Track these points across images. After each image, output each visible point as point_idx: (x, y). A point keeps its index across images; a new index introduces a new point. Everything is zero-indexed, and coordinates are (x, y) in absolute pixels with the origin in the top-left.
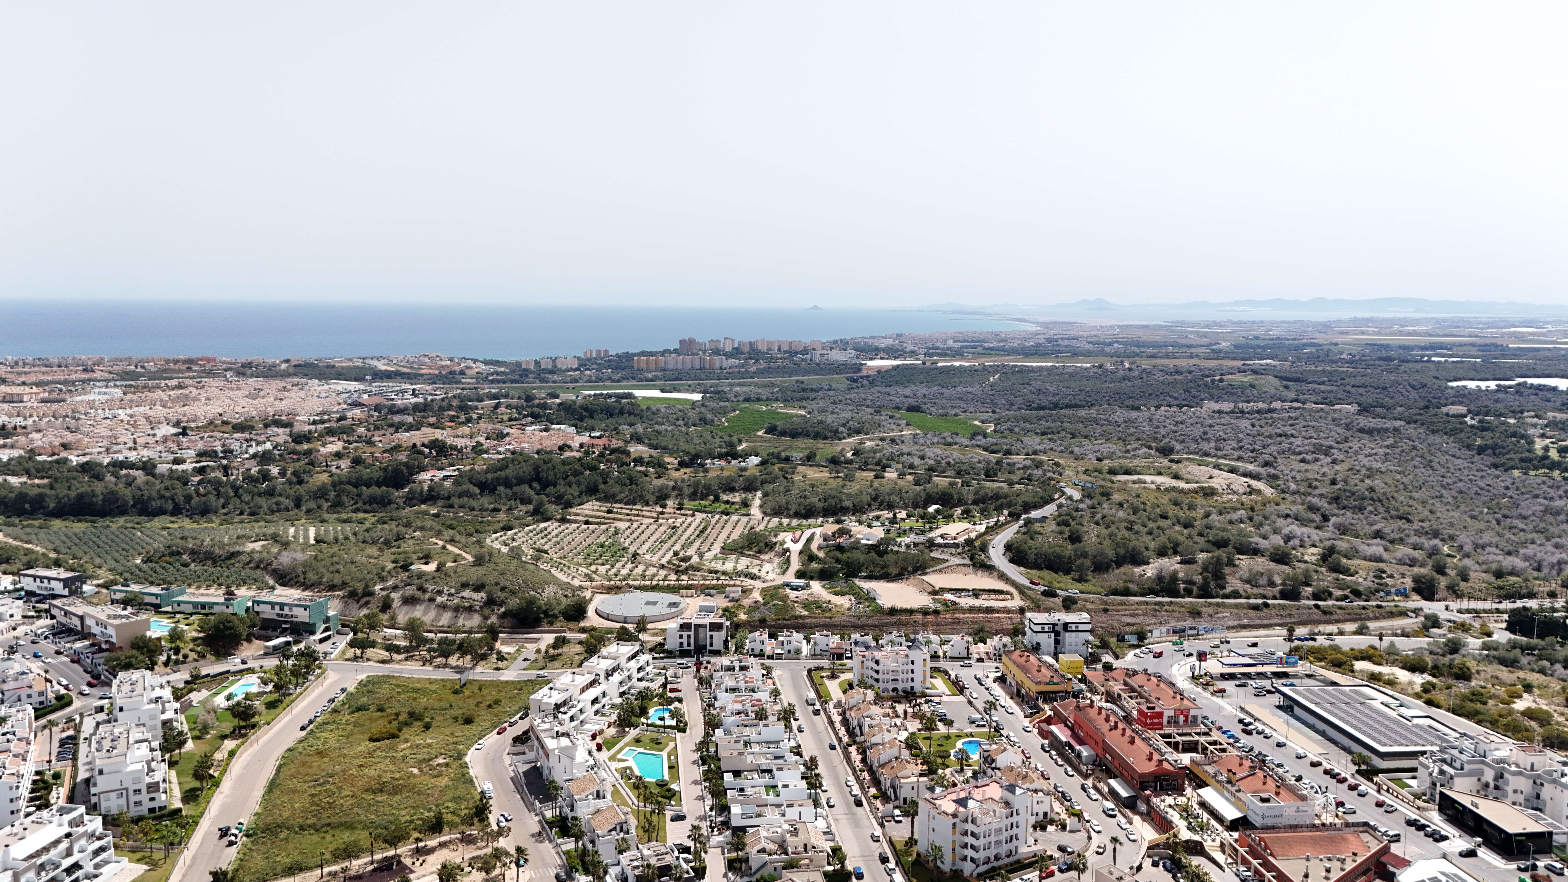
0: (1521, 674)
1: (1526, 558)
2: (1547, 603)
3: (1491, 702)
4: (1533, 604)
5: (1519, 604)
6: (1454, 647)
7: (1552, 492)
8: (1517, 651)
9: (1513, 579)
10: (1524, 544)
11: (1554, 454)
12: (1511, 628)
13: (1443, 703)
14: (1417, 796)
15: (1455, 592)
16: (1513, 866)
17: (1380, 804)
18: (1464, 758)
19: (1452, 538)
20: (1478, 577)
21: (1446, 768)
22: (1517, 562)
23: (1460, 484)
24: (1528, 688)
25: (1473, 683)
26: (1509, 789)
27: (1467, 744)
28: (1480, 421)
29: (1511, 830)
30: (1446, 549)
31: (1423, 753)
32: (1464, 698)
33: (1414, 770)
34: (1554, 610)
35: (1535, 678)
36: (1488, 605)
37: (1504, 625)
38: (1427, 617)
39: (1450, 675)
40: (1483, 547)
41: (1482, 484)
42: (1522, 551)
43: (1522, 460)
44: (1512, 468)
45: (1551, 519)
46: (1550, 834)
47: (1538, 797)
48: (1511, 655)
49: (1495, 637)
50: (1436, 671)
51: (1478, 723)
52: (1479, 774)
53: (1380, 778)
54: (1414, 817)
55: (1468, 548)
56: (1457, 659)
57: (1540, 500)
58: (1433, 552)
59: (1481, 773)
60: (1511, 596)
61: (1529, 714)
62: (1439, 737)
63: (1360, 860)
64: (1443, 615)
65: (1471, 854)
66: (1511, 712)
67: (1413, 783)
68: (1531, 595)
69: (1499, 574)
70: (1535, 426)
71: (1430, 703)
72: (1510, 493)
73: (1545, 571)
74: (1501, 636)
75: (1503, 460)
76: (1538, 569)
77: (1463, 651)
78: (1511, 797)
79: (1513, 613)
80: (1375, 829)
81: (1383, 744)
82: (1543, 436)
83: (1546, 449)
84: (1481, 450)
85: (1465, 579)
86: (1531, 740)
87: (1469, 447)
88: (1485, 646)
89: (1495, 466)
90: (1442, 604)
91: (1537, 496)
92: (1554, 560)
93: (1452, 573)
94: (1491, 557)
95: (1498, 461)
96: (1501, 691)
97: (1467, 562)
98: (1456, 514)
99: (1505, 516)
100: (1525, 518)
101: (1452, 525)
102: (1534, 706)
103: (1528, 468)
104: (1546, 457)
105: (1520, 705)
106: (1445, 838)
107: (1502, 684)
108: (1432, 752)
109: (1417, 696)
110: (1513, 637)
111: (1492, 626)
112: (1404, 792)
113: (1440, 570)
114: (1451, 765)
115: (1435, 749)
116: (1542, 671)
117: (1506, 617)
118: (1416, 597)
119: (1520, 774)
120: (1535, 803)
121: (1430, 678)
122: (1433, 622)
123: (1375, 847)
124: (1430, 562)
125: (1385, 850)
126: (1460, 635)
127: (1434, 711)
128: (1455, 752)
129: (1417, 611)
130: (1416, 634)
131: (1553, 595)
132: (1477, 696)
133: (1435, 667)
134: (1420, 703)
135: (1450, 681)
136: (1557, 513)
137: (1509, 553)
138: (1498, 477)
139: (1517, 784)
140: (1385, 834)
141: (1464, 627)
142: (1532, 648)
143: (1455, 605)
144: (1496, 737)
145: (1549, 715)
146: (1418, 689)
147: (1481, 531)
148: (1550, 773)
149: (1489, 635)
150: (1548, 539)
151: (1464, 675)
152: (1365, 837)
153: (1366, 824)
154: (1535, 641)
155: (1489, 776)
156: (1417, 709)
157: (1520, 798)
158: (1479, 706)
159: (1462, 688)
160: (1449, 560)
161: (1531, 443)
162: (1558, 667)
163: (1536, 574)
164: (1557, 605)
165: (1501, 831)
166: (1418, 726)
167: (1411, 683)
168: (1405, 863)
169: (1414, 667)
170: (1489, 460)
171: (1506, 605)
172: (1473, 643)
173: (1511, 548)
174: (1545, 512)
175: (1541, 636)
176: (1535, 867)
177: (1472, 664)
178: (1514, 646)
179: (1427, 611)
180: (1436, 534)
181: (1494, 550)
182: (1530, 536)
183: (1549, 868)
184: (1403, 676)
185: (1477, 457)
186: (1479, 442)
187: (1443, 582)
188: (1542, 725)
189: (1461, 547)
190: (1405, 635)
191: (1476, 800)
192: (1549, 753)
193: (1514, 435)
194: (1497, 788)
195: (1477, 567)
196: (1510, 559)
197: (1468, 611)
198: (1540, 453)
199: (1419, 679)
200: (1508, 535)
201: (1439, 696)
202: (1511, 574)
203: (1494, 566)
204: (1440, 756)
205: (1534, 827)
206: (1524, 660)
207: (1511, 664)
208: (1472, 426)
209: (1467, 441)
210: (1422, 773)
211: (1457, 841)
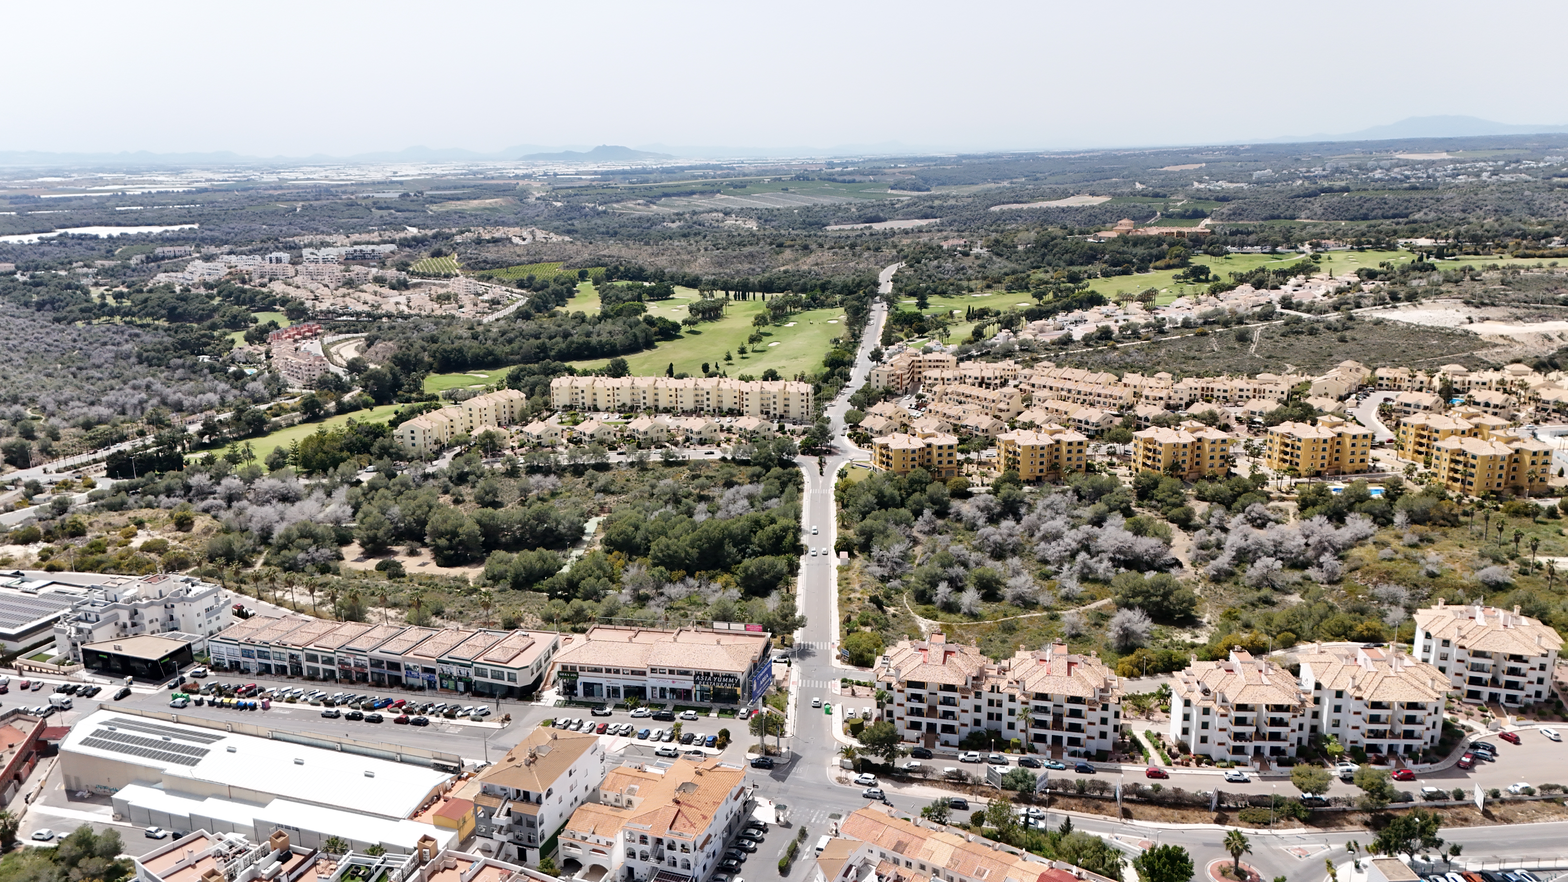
0: (131, 514)
1: (110, 405)
2: (139, 442)
3: (110, 549)
4: (126, 446)
5: (113, 449)
6: (62, 507)
7: (118, 338)
8: (123, 494)
9: (102, 427)
10: (104, 392)
11: (110, 301)
12: (111, 474)
13: (64, 565)
14: (61, 663)
15: (49, 453)
16: (165, 687)
17: (24, 687)
18: (97, 609)
19: (32, 400)
20: (68, 434)
21: (82, 625)
22: (102, 411)
23: (27, 344)
24: (140, 524)
25: (89, 536)
26: (146, 622)
27: (97, 595)
28: (32, 277)
29: (155, 657)
30: (29, 413)
31: (57, 620)
32: (84, 553)
33: (52, 639)
34: (146, 447)
35: (144, 514)
36: (85, 458)
37: (104, 473)
38: (27, 486)
39: (64, 536)
40: (66, 403)
41: (49, 341)
42: (104, 399)
43: (82, 311)
44: (74, 320)
45: (122, 363)
46: (189, 646)
47: (172, 618)
48: (117, 499)
49: (99, 487)
50: (49, 536)
51: (103, 571)
52: (115, 619)
53: (20, 661)
54: (62, 683)
55: (51, 407)
56: (68, 517)
57: (109, 347)
58: (17, 419)
59: (117, 616)
60: (105, 443)
61: (147, 548)
62: (68, 599)
63: (17, 750)
64: (43, 479)
65: (126, 693)
66: (130, 552)
67: (54, 652)
68: (123, 439)
69: (87, 426)
70: (86, 275)
71: (51, 569)
72: (79, 345)
73: (130, 413)
74: (104, 484)
75: (62, 314)
76: (123, 413)
77: (71, 509)
78: (149, 628)
79: (110, 459)
80: (26, 712)
81: (14, 626)
82: (96, 284)
83: (103, 297)
84: (40, 306)
85: (56, 438)
86: (154, 571)
87: (26, 305)
88: (92, 498)
89: (58, 320)
90: (39, 469)
91: (105, 344)
92: (135, 401)
93: (42, 435)
94: (76, 411)
95: (59, 315)
96: (116, 535)
97: (53, 421)
98: (31, 376)
99: (80, 369)
100: (99, 367)
101: (29, 387)
102: (149, 539)
103: (90, 318)
104: (104, 305)
105: (137, 543)
106: (98, 690)
107: (116, 528)
108: (66, 616)
109: (37, 566)
110: (115, 481)
111: (93, 477)
112: (48, 664)
113: (29, 434)
114: (86, 621)
115: (67, 611)
116: (149, 506)
117: (104, 465)
118: (11, 468)
119: (152, 604)
120: (171, 625)
121: (45, 545)
122: (35, 488)
123: (30, 729)
124: (16, 430)
125: (42, 728)
126: (65, 494)
127: (57, 576)
128: (88, 607)
129: (14, 483)
130: (20, 505)
131: (142, 434)
132: (98, 547)
133: (48, 532)
134: (41, 572)
135: (67, 541)
136: (128, 357)
137: (92, 404)
138: (63, 331)
139: (153, 614)
140: (38, 712)
141: (67, 486)
142: (136, 488)
143: (52, 466)
144: (122, 579)
145: (164, 543)
146: (36, 559)
147: (60, 388)
148: (177, 594)
149: (93, 486)
150: (125, 383)
151: (78, 531)
152: (18, 724)
153: (16, 712)
154: (137, 480)
155: (124, 617)
156: (38, 579)
157: (157, 626)
158: (99, 556)
159: (79, 544)
160: (35, 423)
161: (87, 293)
162: (162, 497)
163: (122, 418)
164: (148, 442)
165: (146, 661)
166: (44, 596)
167: (27, 556)
168: (64, 731)
169: (26, 539)
170: (51, 315)
171: (102, 453)
172: (79, 498)
173: (92, 398)
174: (116, 357)
175: (141, 474)
176: (182, 680)
177: (83, 519)
178: (118, 489)
179: (25, 479)
180: (15, 400)
181: (77, 403)
182: (107, 383)
183: (195, 675)
184: (17, 551)
185: (37, 314)
186: (35, 298)
187: (35, 446)
188: (160, 554)
189: (44, 408)
190: (10, 510)
191: (117, 643)
192: (172, 576)
193: (69, 287)
194: (134, 625)
195: (64, 424)
196: (94, 408)
197: (67, 469)
198: (97, 301)
199: (34, 550)
200: (87, 386)
201: (59, 559)
202: (100, 422)
203: (81, 420)
204: (73, 616)
205: (174, 646)
206: (131, 500)
207: (119, 507)
208: (25, 283)
209: (23, 299)
210: (60, 639)
211: (109, 688)
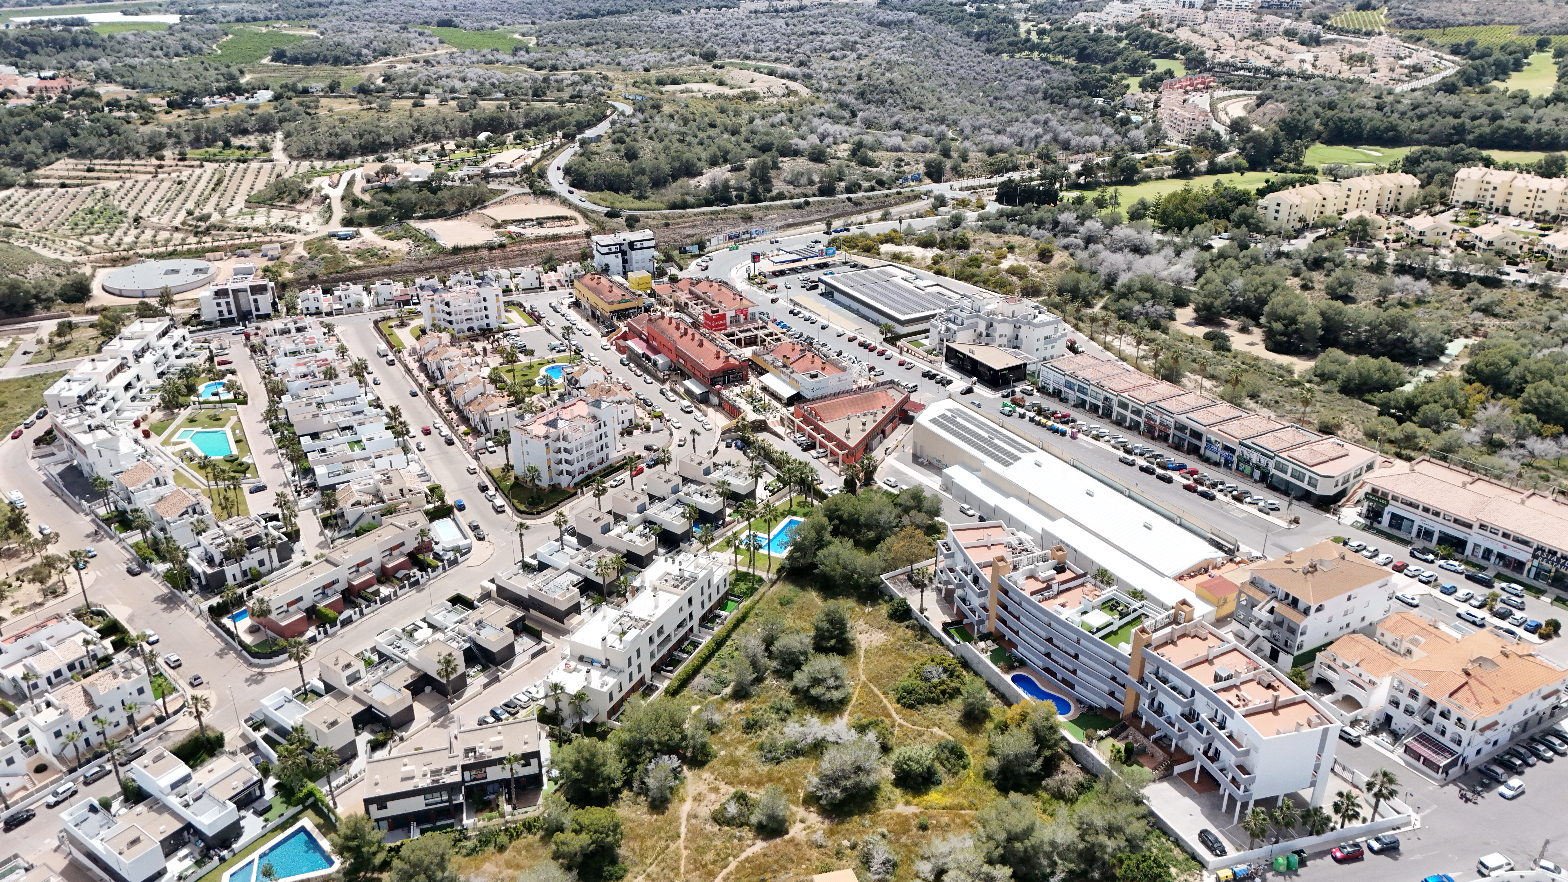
0: (1006, 238)
1: (1012, 136)
2: (1027, 174)
3: (984, 265)
4: (1016, 176)
5: (1006, 177)
6: (957, 222)
7: (1032, 73)
8: (1004, 219)
9: (1002, 155)
10: (1010, 123)
11: (1034, 37)
12: (999, 200)
13: (949, 271)
14: (930, 352)
15: (958, 173)
16: (999, 395)
17: (901, 364)
18: (964, 315)
19: (955, 123)
20: (976, 157)
21: (951, 325)
22: (1005, 140)
23: (962, 71)
24: (1011, 249)
25: (971, 251)
26: (997, 335)
27: (966, 303)
28: (978, 9)
29: (997, 367)
30: (950, 134)
31: (934, 316)
32: (965, 265)
33: (927, 331)
34: (1032, 179)
35: (1016, 240)
36: (983, 181)
37: (994, 197)
38: (936, 198)
39: (954, 246)
40: (979, 129)
41: (979, 70)
42: (1009, 129)
43: (1010, 44)
44: (1002, 52)
45: (1030, 97)
46: (1025, 365)
47: (1017, 337)
48: (999, 223)
49: (988, 209)
50: (943, 245)
51: (975, 284)
52: (974, 326)
53: (902, 342)
54: (927, 369)
55: (968, 131)
56: (959, 231)
57: (1024, 81)
58: (941, 138)
59: (976, 325)
60: (999, 171)
61: (1012, 271)
62: (946, 301)
63: (887, 411)
64: (948, 194)
65: (969, 391)
66: (998, 272)
67: (926, 342)
68: (1015, 168)
69: (991, 152)
70: (1020, 10)
71: (939, 273)
72: (1000, 76)
73: (1026, 145)
74: (993, 207)
75: (994, 45)
76: (1021, 144)
77: (963, 225)
78: (998, 341)
79: (1002, 185)
80: (898, 384)
81: (903, 313)
82: (1026, 20)
83: (1028, 32)
84: (978, 37)
85: (965, 160)
86: (1012, 292)
87: (968, 34)
88: (981, 218)
89: (989, 51)
90: (948, 184)
91: (1020, 77)
92: (1032, 134)
93: (955, 155)
94: (985, 137)
95: (992, 46)
96: (991, 255)
97: (967, 144)
98: (958, 100)
99: (996, 98)
100: (1011, 98)
101: (955, 110)
102: (1015, 264)
103: (1014, 52)
104: (1028, 40)
105: (1005, 265)
106: (949, 382)
107: (992, 248)
108: (941, 315)
109: (929, 268)
110: (1001, 206)
111: (985, 199)
112: (920, 351)
113: (946, 153)
114: (954, 322)
115: (942, 311)
116: (1022, 234)
117: (996, 190)
118: (927, 181)
119: (1004, 321)
120: (1015, 343)
121: (938, 252)
122: (941, 201)
123: (899, 398)
124: (938, 147)
125: (906, 400)
126: (962, 210)
127: (941, 279)
128: (957, 311)
129: (928, 194)
130: (927, 214)
131: (1031, 166)
132: (975, 262)
133: (943, 241)
134: (931, 274)
135: (954, 252)
136: (1036, 92)
137: (999, 132)
138: (991, 61)
139: (1003, 330)
140: (906, 387)
141: (964, 203)
142: (1015, 215)
143: (957, 184)
144: (988, 294)
145: (1025, 269)
146: (929, 262)
147: (978, 114)
148: (1025, 317)
149: (983, 207)
150: (1028, 116)
151: (964, 245)
152: (892, 392)
153: (892, 382)
154: (1017, 208)
155: (982, 327)
156: (929, 279)
157: (1004, 341)
158: (975, 270)
159: (962, 256)
160: (953, 143)
161: (1017, 27)
162: (1034, 227)
163: (1019, 149)
164: (1034, 175)
165: (990, 369)
166: (929, 294)
167: (924, 258)
168: (921, 407)
169: (926, 243)
170: (984, 46)
171: (997, 179)
172: (971, 216)
173: (1000, 127)
174: (1026, 91)
175: (1022, 204)
176: (1013, 393)
177: (970, 235)
178: (1001, 214)
179: (936, 192)
180: (942, 121)
181: (987, 130)
182: (1014, 115)
183: (1023, 392)
184: (918, 252)
185: (975, 44)
186: (976, 29)
187: (948, 164)
188: (1021, 279)
189: (962, 131)
190: (919, 216)
191: (973, 348)
192: (1025, 301)
193: (1004, 20)
194: (988, 335)
195: (974, 148)
196: (999, 137)
197: (968, 188)
198: (1023, 36)
199: (930, 253)
200: (999, 116)
201: (945, 266)
202: (1001, 150)
203: (987, 146)
204: (946, 316)
205: (1014, 362)
206: (1009, 226)
207: (999, 230)
208: (971, 14)
209: (967, 29)
210: (933, 333)
211: (959, 382)
